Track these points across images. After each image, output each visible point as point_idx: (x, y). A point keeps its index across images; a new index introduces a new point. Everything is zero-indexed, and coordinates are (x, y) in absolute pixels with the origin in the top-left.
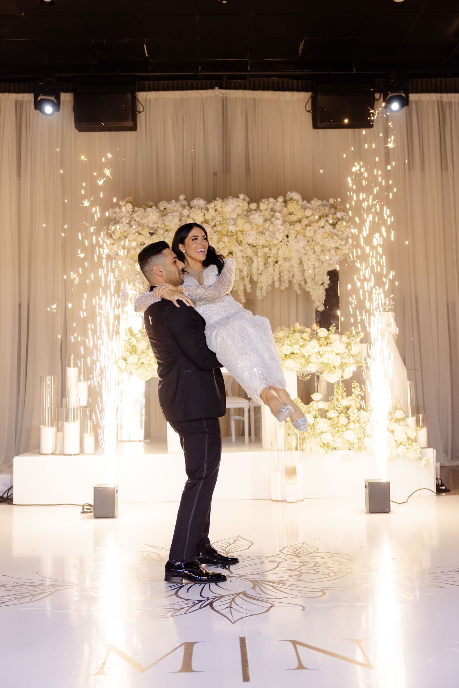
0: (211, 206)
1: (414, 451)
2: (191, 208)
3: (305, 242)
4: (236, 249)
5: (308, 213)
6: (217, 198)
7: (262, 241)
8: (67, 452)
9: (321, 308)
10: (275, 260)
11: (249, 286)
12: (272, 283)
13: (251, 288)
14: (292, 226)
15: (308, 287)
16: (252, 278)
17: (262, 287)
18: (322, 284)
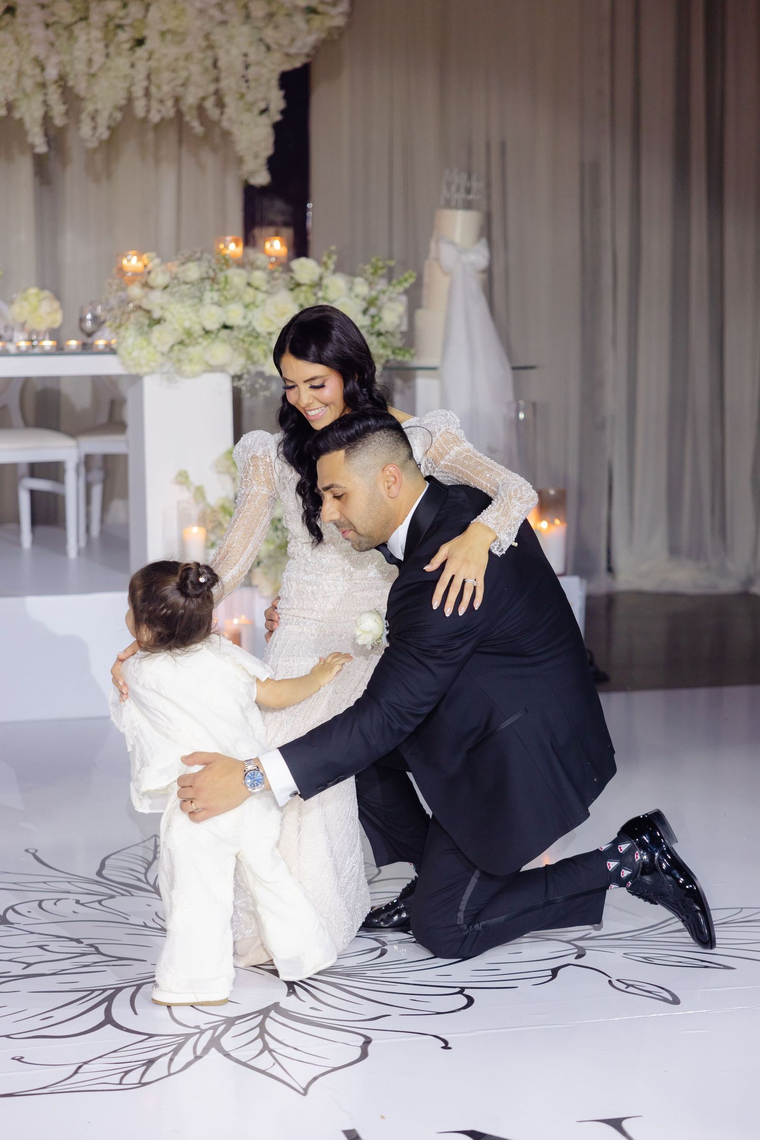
9: (262, 178)
10: (138, 36)
11: (58, 109)
12: (123, 102)
13: (67, 113)
15: (228, 118)
16: (70, 84)
17: (96, 111)
18: (264, 111)
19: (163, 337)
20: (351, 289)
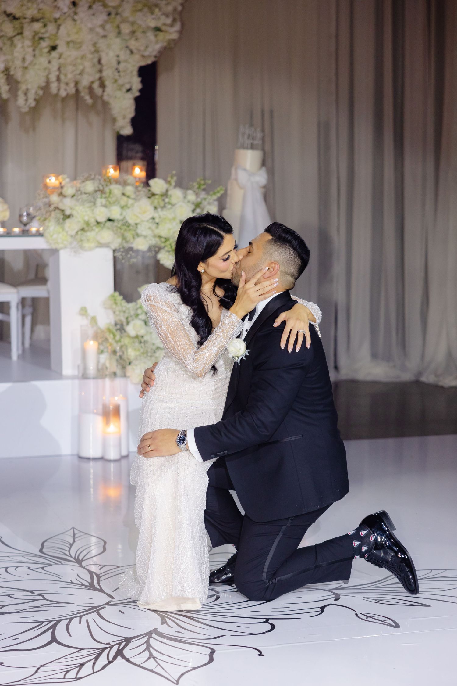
7: (30, 10)
9: (128, 131)
10: (53, 44)
11: (4, 89)
12: (44, 84)
13: (10, 90)
15: (107, 94)
16: (12, 73)
17: (27, 89)
18: (129, 90)
19: (72, 226)
20: (185, 197)
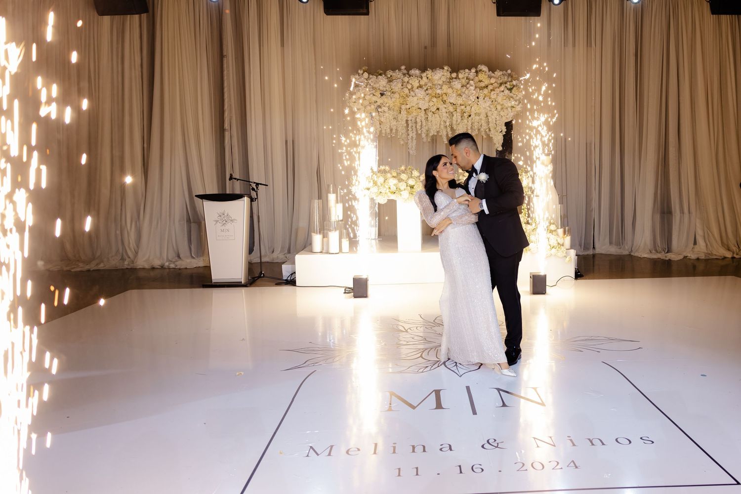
0: (424, 75)
1: (562, 252)
2: (410, 76)
3: (491, 103)
4: (442, 106)
5: (493, 80)
6: (429, 69)
7: (460, 101)
8: (331, 252)
10: (469, 115)
11: (450, 133)
14: (481, 91)
15: (492, 134)
18: (501, 132)
